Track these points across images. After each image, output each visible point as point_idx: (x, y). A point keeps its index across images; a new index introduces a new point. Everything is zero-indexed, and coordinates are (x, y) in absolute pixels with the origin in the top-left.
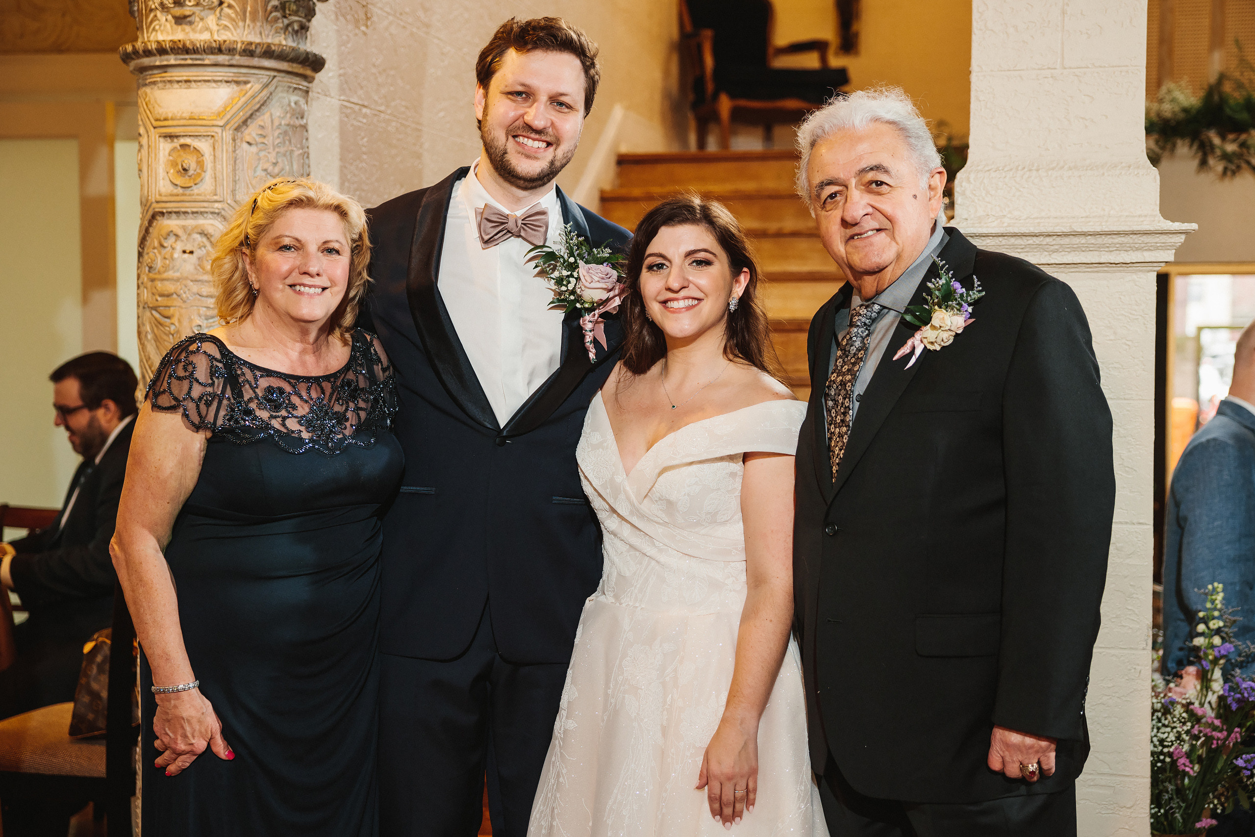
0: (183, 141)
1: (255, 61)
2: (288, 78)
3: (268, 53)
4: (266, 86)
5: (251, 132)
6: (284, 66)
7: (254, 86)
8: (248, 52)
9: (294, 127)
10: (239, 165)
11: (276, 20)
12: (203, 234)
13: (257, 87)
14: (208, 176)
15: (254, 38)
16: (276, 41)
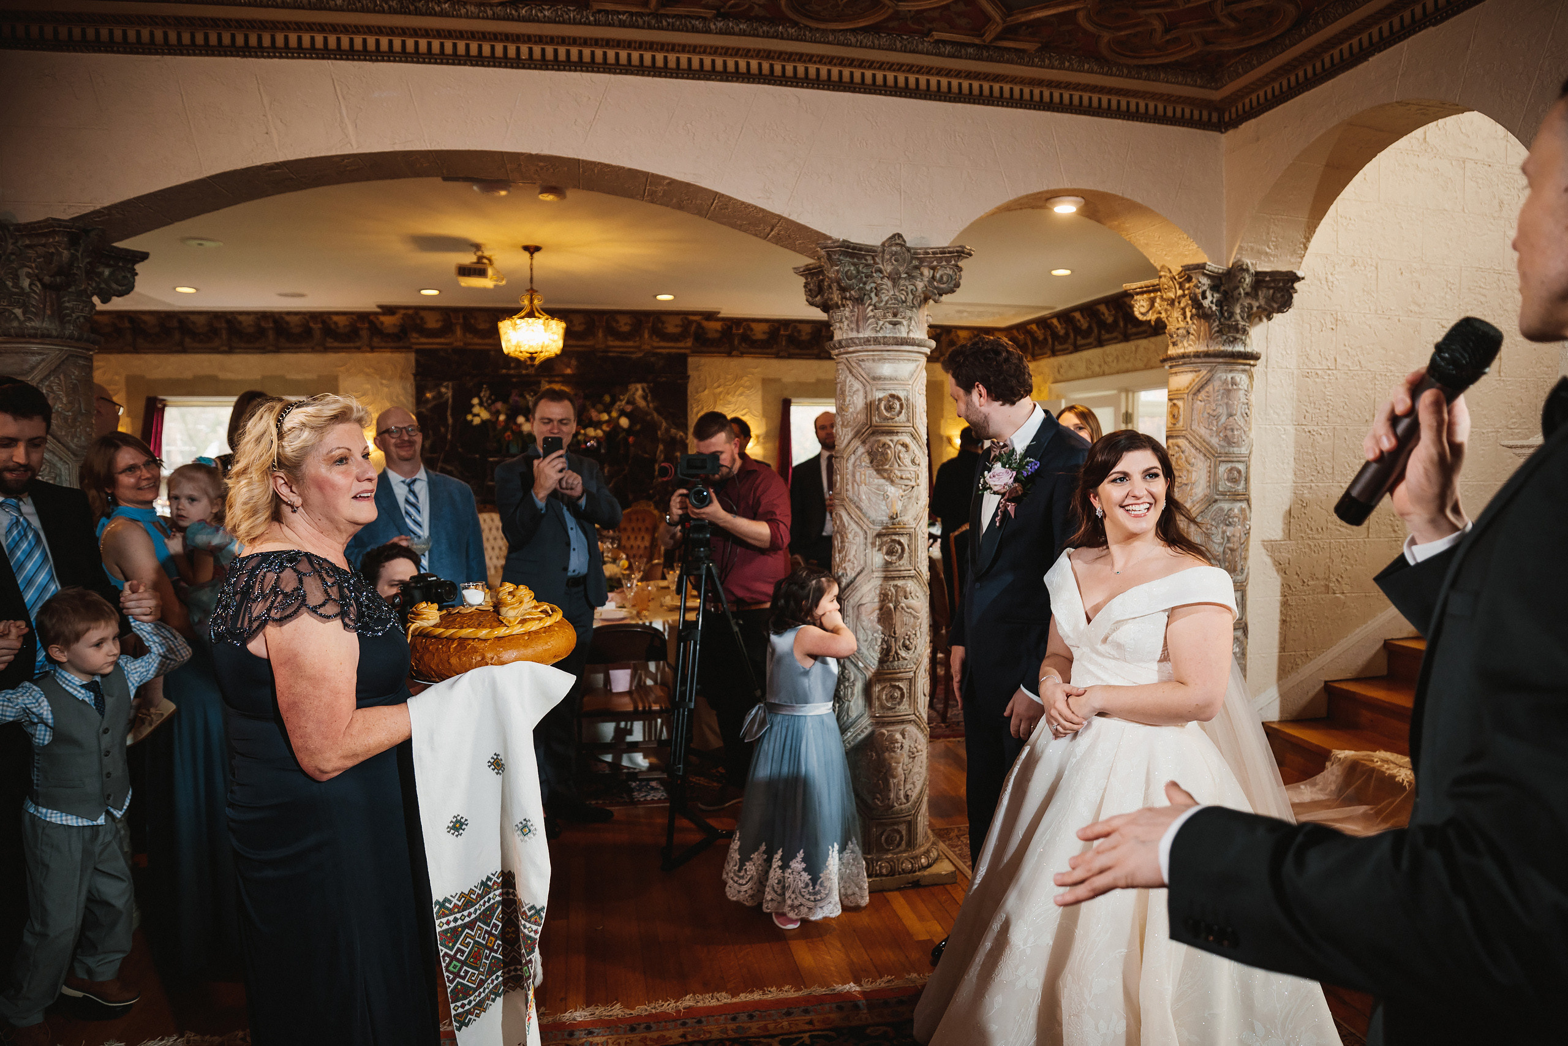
0: (1175, 401)
1: (1204, 360)
2: (1223, 367)
3: (1207, 355)
4: (1210, 371)
5: (1202, 395)
6: (1221, 360)
7: (1204, 372)
8: (1197, 355)
9: (1229, 391)
10: (1195, 412)
11: (1217, 337)
12: (1178, 447)
13: (1205, 372)
14: (1181, 418)
15: (1202, 348)
16: (1217, 348)
